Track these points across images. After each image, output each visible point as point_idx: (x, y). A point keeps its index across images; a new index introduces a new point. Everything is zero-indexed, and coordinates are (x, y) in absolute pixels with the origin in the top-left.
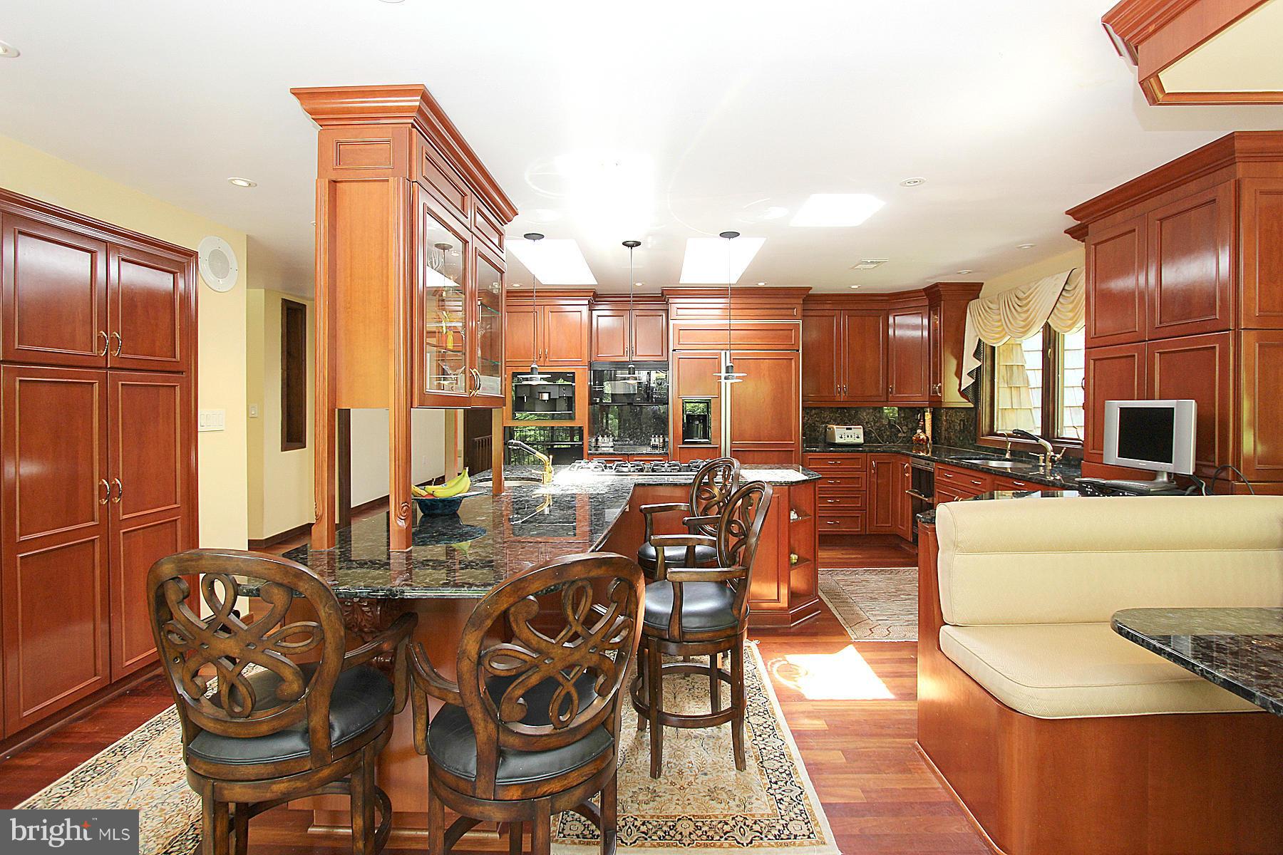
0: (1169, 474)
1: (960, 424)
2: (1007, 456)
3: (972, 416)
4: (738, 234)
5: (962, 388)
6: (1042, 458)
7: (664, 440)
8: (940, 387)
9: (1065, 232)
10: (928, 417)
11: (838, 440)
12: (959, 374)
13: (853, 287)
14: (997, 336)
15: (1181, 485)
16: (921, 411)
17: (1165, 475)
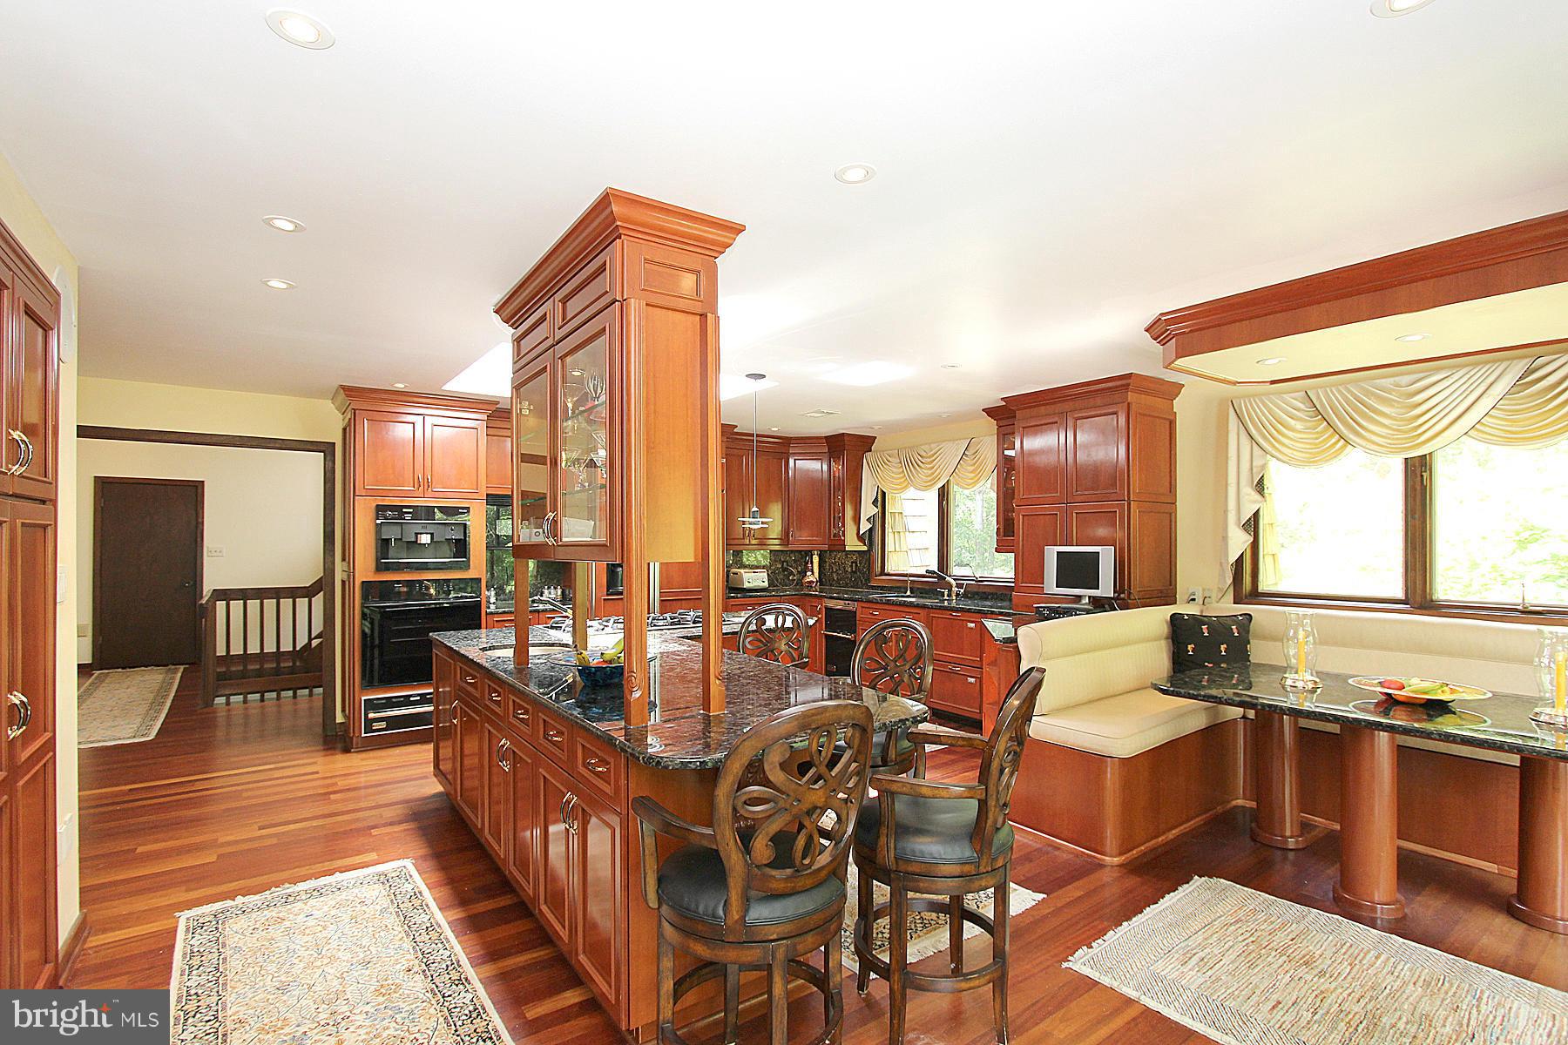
0: (1090, 597)
1: (851, 566)
2: (908, 593)
3: (866, 556)
4: (764, 376)
5: (861, 533)
6: (946, 592)
7: (563, 593)
8: (844, 532)
9: (983, 410)
10: (816, 559)
11: (747, 585)
12: (857, 520)
13: (773, 429)
14: (899, 487)
15: (1099, 605)
16: (809, 553)
17: (1087, 598)
